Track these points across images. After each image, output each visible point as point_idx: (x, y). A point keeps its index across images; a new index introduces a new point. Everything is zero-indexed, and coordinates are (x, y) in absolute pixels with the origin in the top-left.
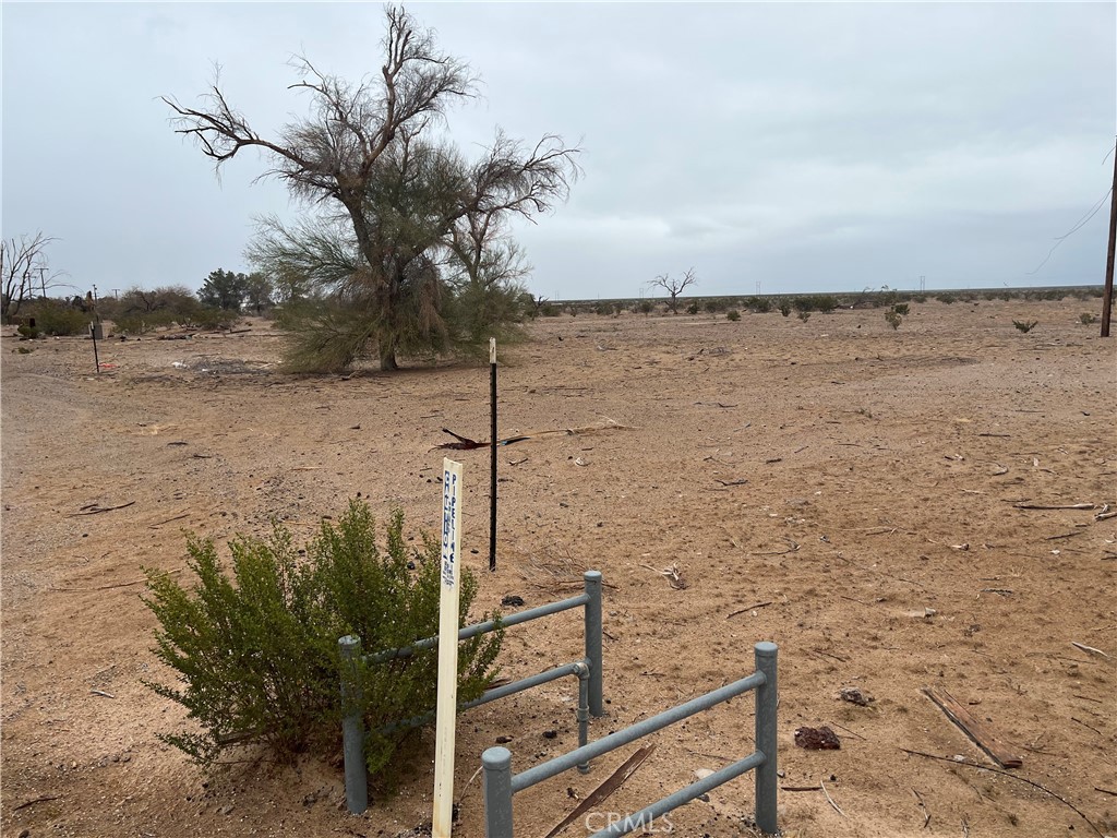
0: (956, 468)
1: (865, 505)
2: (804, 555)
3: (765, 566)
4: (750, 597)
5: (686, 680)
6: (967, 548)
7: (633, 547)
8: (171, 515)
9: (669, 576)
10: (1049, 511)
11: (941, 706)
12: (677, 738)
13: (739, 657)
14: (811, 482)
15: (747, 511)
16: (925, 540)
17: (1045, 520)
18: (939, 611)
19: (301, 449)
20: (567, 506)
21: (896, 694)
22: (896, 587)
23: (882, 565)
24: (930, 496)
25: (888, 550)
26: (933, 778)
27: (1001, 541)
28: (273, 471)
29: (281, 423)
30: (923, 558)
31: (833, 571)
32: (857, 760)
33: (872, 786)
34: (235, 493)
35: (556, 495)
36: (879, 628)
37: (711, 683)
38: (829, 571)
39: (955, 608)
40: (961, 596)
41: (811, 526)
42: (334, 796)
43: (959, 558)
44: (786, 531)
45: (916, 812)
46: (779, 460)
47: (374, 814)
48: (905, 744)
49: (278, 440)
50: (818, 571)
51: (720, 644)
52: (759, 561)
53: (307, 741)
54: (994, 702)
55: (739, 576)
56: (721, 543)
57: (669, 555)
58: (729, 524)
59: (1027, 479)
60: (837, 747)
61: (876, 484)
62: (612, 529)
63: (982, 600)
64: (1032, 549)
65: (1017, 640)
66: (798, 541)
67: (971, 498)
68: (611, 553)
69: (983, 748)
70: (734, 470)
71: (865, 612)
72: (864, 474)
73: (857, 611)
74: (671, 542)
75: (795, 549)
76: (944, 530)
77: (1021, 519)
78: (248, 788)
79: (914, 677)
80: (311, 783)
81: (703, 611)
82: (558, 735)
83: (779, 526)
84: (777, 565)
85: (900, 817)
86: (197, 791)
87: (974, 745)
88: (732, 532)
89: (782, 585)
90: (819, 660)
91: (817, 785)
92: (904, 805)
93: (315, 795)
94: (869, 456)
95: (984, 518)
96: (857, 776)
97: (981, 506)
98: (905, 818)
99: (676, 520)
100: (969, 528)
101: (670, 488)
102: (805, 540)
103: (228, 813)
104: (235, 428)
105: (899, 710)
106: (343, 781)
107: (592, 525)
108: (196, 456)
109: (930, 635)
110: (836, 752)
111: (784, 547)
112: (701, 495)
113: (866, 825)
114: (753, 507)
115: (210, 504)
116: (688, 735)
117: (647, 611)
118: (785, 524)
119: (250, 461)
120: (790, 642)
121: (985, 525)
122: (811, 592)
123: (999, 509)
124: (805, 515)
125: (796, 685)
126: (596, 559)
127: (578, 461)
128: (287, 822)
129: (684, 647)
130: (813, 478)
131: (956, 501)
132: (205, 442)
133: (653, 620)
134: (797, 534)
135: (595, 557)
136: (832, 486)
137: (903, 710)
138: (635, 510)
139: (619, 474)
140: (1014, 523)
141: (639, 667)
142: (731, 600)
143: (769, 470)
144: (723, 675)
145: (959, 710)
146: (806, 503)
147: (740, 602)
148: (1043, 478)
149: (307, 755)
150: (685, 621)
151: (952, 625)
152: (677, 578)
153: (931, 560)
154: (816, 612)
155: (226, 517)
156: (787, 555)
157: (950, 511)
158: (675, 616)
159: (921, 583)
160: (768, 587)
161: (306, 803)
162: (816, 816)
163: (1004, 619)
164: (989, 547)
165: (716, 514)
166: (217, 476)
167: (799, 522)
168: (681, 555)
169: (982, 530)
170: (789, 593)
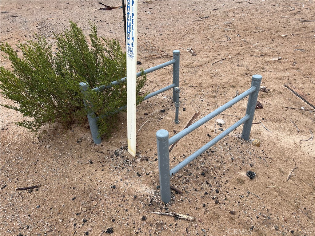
0: (277, 9)
1: (250, 23)
2: (233, 41)
3: (221, 46)
4: (218, 57)
5: (205, 88)
6: (286, 36)
7: (175, 42)
8: (6, 38)
9: (189, 51)
10: (310, 22)
11: (292, 91)
12: (207, 109)
13: (221, 78)
14: (230, 16)
15: (211, 27)
16: (272, 34)
17: (310, 25)
18: (282, 58)
19: (49, 12)
20: (148, 29)
21: (276, 87)
22: (265, 50)
23: (259, 43)
24: (271, 18)
25: (260, 38)
26: (296, 116)
27: (297, 33)
28: (41, 20)
29: (40, 3)
30: (272, 40)
31: (244, 46)
32: (270, 112)
33: (277, 121)
34: (29, 28)
35: (144, 25)
36: (263, 65)
37: (213, 88)
38: (242, 46)
39: (287, 57)
40: (288, 52)
41: (233, 31)
42: (88, 138)
43: (284, 40)
44: (225, 33)
45: (294, 128)
46: (217, 9)
47: (105, 144)
48: (284, 105)
49: (40, 9)
50: (239, 46)
51: (212, 74)
52: (218, 44)
53: (73, 120)
54: (308, 88)
55: (213, 50)
56: (204, 39)
57: (188, 44)
58: (206, 32)
59: (301, 12)
60: (262, 108)
61: (252, 15)
62: (166, 36)
63: (295, 53)
64: (307, 35)
65: (310, 66)
66: (230, 36)
67: (285, 19)
68: (167, 44)
69: (310, 104)
70: (203, 13)
71: (258, 59)
72: (247, 12)
73: (255, 59)
74: (187, 40)
75: (229, 39)
76: (278, 30)
77: (302, 25)
78: (55, 138)
79: (280, 81)
80: (79, 135)
81: (204, 63)
82: (166, 111)
83: (222, 32)
84: (225, 45)
85: (289, 131)
86: (36, 140)
87: (306, 103)
88: (207, 35)
89: (228, 52)
90: (247, 77)
91: (258, 122)
92: (289, 126)
93: (81, 139)
94: (247, 6)
95: (290, 25)
96: (271, 117)
97: (288, 21)
98: (291, 131)
99: (187, 31)
100: (286, 29)
101: (183, 21)
102: (232, 36)
103: (49, 148)
104: (24, 6)
105: (279, 93)
106: (90, 133)
107: (158, 35)
108: (12, 16)
109: (281, 66)
110: (262, 109)
111: (226, 39)
112: (194, 22)
113: (279, 135)
114: (213, 25)
115: (20, 33)
116: (210, 107)
117: (185, 64)
118: (225, 31)
119: (32, 17)
120: (236, 71)
121: (291, 27)
122: (239, 54)
123: (294, 22)
124: (231, 27)
125: (243, 87)
126: (163, 47)
127: (149, 12)
128: (72, 149)
129: (201, 76)
130: (231, 14)
131: (280, 20)
132: (15, 11)
133: (187, 67)
134: (229, 34)
135: (162, 46)
136: (237, 17)
137: (280, 93)
138: (172, 29)
139: (164, 17)
140: (300, 26)
141: (187, 84)
142: (212, 58)
143: (215, 12)
144: (217, 85)
145: (299, 91)
146: (230, 23)
147: (215, 59)
148: (306, 11)
149: (75, 125)
150: (198, 67)
151: (287, 62)
152: (192, 52)
153: (275, 41)
154: (241, 61)
155: (27, 37)
156: (227, 42)
157: (279, 23)
158: (195, 65)
159: (273, 48)
160: (224, 53)
161: (78, 142)
162: (261, 133)
163: (304, 59)
164: (293, 35)
165: (200, 29)
166: (21, 23)
167: (229, 30)
168: (192, 44)
169: (290, 29)
170: (231, 55)
